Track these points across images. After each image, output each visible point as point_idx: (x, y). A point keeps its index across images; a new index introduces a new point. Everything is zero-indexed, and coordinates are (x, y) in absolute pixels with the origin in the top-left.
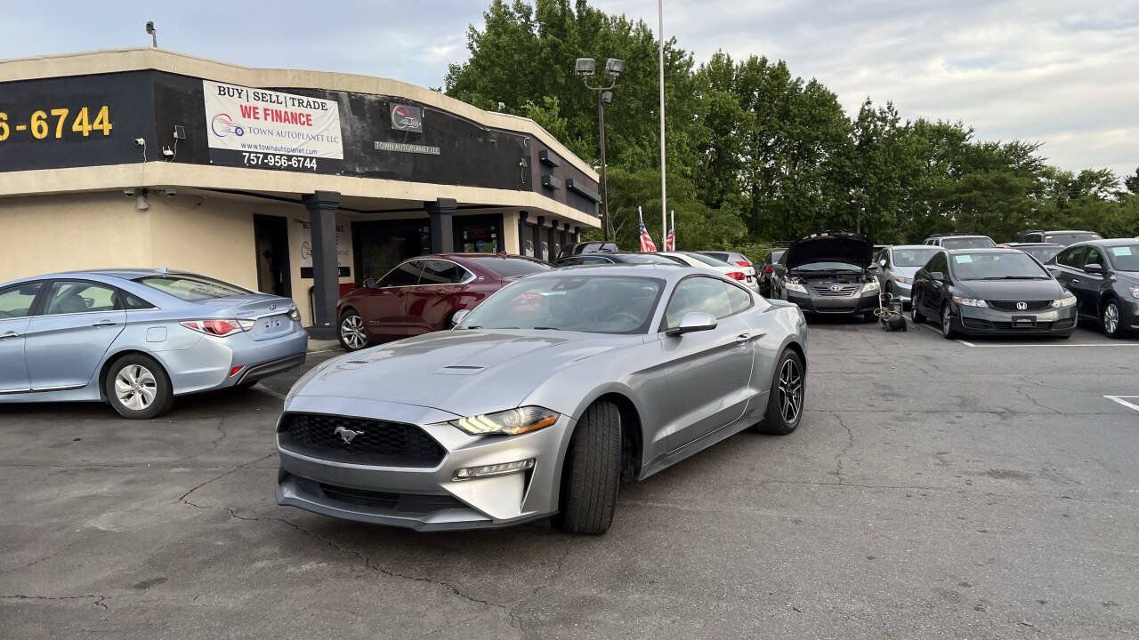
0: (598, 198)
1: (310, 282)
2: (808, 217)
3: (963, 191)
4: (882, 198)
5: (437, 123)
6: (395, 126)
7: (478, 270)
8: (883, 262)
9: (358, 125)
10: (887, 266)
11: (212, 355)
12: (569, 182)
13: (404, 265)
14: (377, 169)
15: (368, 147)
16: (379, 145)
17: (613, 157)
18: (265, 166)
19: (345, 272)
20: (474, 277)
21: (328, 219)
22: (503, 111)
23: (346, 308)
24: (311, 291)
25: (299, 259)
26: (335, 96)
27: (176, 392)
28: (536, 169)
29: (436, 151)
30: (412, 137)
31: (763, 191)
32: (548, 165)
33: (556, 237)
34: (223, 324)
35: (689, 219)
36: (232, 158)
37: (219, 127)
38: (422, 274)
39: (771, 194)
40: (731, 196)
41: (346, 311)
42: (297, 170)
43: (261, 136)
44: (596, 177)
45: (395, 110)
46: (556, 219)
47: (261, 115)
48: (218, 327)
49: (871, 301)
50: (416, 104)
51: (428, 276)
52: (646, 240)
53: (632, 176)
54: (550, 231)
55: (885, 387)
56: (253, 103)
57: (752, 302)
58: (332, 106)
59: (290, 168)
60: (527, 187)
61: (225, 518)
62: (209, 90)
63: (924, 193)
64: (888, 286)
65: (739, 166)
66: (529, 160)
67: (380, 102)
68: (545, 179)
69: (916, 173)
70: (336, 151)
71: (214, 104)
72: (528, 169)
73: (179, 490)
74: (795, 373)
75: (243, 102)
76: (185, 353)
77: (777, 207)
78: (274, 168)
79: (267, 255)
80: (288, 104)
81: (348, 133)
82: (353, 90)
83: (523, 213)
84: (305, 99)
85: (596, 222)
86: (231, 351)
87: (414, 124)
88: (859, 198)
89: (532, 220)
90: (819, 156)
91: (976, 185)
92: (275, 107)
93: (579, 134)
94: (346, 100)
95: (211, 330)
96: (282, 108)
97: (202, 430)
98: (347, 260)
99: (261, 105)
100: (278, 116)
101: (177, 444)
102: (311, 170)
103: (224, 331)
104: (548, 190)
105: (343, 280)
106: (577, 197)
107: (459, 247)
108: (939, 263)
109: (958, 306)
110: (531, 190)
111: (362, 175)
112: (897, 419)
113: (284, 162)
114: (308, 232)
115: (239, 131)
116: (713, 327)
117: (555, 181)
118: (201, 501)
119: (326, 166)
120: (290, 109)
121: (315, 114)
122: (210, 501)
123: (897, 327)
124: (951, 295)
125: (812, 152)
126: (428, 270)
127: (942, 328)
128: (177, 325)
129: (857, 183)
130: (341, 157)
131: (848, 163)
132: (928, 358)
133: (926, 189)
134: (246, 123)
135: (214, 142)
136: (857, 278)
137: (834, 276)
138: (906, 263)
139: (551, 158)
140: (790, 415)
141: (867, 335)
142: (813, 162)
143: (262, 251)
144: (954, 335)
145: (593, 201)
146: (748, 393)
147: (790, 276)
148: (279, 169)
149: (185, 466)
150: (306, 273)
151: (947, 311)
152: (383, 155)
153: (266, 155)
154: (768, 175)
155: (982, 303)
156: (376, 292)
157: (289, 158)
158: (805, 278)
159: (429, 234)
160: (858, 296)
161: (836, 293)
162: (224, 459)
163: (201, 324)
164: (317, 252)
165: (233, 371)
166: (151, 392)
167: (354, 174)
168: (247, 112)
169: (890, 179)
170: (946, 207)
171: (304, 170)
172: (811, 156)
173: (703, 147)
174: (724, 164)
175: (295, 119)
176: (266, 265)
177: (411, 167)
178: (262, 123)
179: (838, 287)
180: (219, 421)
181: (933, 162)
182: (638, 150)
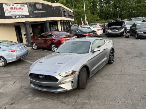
0: (73, 15)
1: (26, 36)
2: (110, 14)
3: (137, 7)
4: (122, 9)
5: (45, 7)
6: (37, 8)
7: (55, 35)
8: (124, 24)
9: (31, 9)
10: (125, 25)
11: (13, 56)
12: (68, 14)
13: (42, 34)
14: (35, 16)
15: (33, 12)
16: (35, 12)
17: (75, 7)
18: (16, 18)
19: (31, 34)
20: (55, 36)
21: (28, 26)
22: (56, 3)
23: (33, 42)
24: (26, 38)
25: (23, 32)
26: (26, 4)
27: (7, 62)
28: (62, 12)
29: (45, 12)
30: (40, 10)
31: (101, 10)
32: (64, 11)
33: (67, 23)
34: (14, 50)
35: (89, 17)
36: (10, 17)
37: (7, 12)
38: (46, 36)
39: (103, 10)
40: (96, 11)
41: (33, 43)
42: (21, 18)
43: (14, 13)
44: (73, 12)
45: (37, 5)
46: (66, 21)
47: (14, 9)
48: (13, 51)
49: (123, 33)
50: (40, 3)
51: (47, 36)
52: (83, 23)
53: (79, 10)
54: (66, 23)
55: (127, 51)
56: (12, 7)
57: (105, 42)
58: (26, 5)
59: (20, 18)
60: (61, 16)
61: (21, 89)
62: (4, 5)
63: (130, 8)
64: (125, 29)
65: (97, 5)
66: (61, 11)
67: (34, 4)
68: (64, 14)
69: (128, 4)
70: (28, 14)
71: (5, 8)
72: (61, 13)
73: (12, 83)
74: (113, 53)
75: (10, 7)
76: (8, 56)
77: (104, 13)
78: (17, 18)
79: (17, 32)
80: (18, 6)
81: (29, 10)
82: (29, 2)
83: (61, 21)
84: (21, 5)
85: (73, 20)
86: (16, 55)
87: (40, 7)
88: (118, 10)
89: (62, 21)
90: (111, 3)
91: (139, 6)
92: (16, 7)
93: (69, 3)
94: (28, 4)
95: (12, 51)
96: (17, 7)
97: (13, 69)
98: (31, 32)
99: (13, 7)
100: (17, 9)
101: (10, 72)
102: (24, 18)
103: (14, 51)
104: (65, 16)
105: (31, 35)
106: (70, 16)
107: (51, 30)
108: (134, 25)
109: (138, 33)
110: (62, 17)
111: (32, 18)
112: (130, 59)
113: (19, 17)
114: (24, 27)
115: (10, 12)
116: (100, 50)
117: (66, 14)
118: (17, 85)
119: (26, 17)
120: (19, 7)
121: (23, 7)
122: (18, 85)
123: (127, 37)
124: (137, 31)
125: (110, 2)
126: (47, 35)
127: (135, 37)
128: (6, 51)
129: (118, 7)
130: (29, 15)
131: (116, 4)
132: (133, 44)
133: (130, 7)
134: (11, 10)
135: (6, 15)
136: (120, 29)
137: (116, 28)
138: (128, 24)
139: (65, 10)
140: (112, 60)
141: (123, 39)
142: (110, 4)
143: (17, 31)
144: (137, 38)
145: (73, 16)
146: (105, 59)
147: (109, 29)
148: (18, 18)
149: (12, 77)
150: (25, 35)
151: (136, 34)
152: (36, 13)
153: (15, 16)
154: (102, 7)
155: (142, 33)
156: (38, 39)
157: (20, 16)
158: (111, 29)
159: (45, 26)
160: (120, 32)
161: (117, 32)
162: (18, 75)
163: (10, 50)
164: (26, 31)
165: (17, 58)
166: (3, 63)
167: (31, 17)
168: (11, 8)
169: (124, 6)
170: (134, 10)
171: (22, 18)
172: (110, 3)
173: (90, 3)
174: (94, 5)
175: (20, 9)
176: (18, 34)
177: (41, 15)
178: (14, 10)
179: (117, 31)
180: (15, 66)
181: (131, 2)
182: (79, 5)
